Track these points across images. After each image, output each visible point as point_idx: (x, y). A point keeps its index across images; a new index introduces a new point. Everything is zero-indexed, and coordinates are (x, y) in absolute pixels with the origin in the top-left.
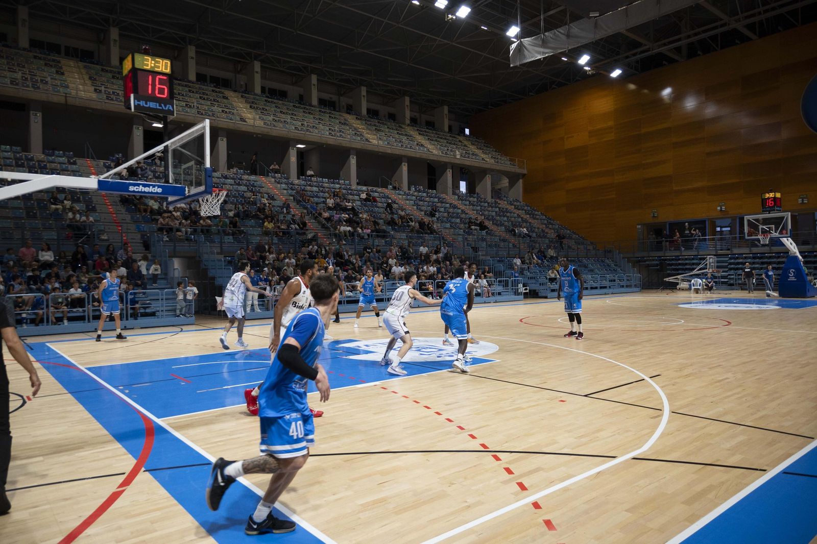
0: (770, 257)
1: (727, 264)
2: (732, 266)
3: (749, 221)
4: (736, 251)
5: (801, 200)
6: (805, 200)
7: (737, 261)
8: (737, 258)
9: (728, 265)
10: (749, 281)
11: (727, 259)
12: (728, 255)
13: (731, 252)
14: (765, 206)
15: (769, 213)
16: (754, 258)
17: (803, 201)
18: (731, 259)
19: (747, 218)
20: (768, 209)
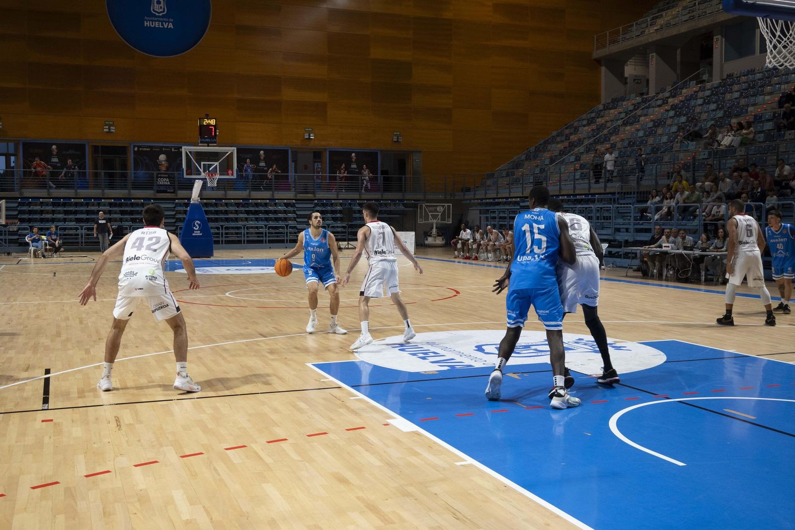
0: (76, 204)
1: (16, 213)
2: (26, 216)
3: (186, 154)
4: (28, 193)
5: (107, 127)
6: (111, 128)
7: (31, 208)
8: (29, 204)
9: (18, 215)
10: (104, 237)
11: (16, 205)
12: (17, 198)
13: (21, 194)
14: (206, 135)
15: (208, 146)
16: (53, 204)
17: (109, 129)
18: (20, 204)
19: (185, 149)
20: (207, 140)
